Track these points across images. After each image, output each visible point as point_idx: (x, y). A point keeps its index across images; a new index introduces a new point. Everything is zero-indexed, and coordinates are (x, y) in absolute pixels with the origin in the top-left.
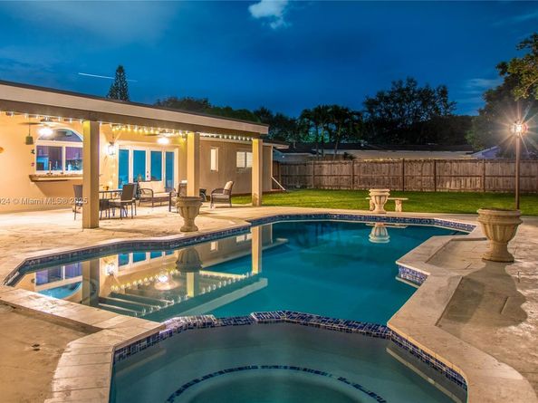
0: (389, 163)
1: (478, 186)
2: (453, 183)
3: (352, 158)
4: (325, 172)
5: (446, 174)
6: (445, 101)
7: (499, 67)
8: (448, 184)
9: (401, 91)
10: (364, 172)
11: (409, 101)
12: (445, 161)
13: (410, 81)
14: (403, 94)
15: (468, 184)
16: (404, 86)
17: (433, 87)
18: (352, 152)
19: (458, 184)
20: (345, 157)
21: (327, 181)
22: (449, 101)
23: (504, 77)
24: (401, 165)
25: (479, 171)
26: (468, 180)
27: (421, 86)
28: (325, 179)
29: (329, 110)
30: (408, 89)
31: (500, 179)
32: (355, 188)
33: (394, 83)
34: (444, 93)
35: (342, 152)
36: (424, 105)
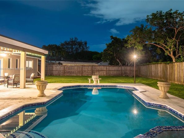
0: (77, 66)
1: (105, 74)
2: (97, 73)
3: (61, 64)
4: (54, 69)
5: (95, 70)
6: (86, 46)
7: (111, 37)
8: (96, 73)
9: (72, 41)
10: (69, 69)
11: (75, 45)
12: (95, 66)
13: (76, 38)
14: (73, 43)
15: (102, 73)
16: (74, 40)
17: (83, 41)
18: (61, 62)
19: (99, 73)
20: (59, 63)
21: (54, 73)
22: (87, 46)
23: (112, 40)
24: (81, 67)
25: (105, 69)
26: (102, 72)
27: (79, 40)
28: (54, 72)
29: (54, 46)
30: (75, 41)
31: (111, 72)
32: (65, 75)
33: (70, 39)
34: (86, 43)
35: (58, 62)
36: (80, 47)
